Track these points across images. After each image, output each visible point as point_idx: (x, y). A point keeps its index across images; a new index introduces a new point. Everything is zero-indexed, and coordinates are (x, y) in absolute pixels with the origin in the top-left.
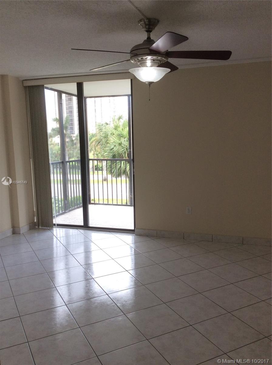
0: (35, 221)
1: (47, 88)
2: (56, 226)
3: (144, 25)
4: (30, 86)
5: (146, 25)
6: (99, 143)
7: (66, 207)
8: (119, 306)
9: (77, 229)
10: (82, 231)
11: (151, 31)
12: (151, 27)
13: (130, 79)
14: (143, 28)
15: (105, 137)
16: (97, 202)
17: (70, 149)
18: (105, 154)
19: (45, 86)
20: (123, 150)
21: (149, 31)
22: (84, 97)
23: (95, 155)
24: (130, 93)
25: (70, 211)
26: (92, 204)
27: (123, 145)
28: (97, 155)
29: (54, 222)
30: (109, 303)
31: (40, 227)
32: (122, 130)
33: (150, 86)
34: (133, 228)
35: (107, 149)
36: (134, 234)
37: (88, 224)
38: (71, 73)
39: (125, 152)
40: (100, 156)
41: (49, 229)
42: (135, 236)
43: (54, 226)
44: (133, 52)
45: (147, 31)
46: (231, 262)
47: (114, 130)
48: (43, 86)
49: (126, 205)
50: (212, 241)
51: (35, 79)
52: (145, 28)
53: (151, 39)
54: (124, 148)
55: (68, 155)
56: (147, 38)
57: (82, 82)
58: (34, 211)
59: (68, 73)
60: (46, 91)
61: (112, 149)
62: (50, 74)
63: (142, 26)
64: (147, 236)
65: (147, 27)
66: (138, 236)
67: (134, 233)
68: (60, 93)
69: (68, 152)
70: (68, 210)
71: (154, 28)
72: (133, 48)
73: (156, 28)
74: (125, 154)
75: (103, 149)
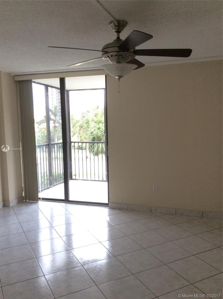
0: (23, 195)
1: (35, 82)
2: (41, 200)
3: (114, 27)
4: (21, 81)
5: (116, 26)
6: (82, 127)
7: (50, 183)
8: (92, 277)
9: (59, 202)
10: (63, 204)
11: (120, 32)
12: (120, 28)
13: (105, 75)
14: (113, 29)
15: (87, 123)
16: (77, 178)
17: (59, 132)
18: (86, 137)
19: (33, 80)
20: (101, 133)
21: (118, 32)
22: (66, 90)
23: (79, 137)
24: (105, 87)
25: (54, 186)
26: (74, 179)
27: (101, 130)
28: (81, 137)
29: (39, 197)
30: (83, 274)
31: (27, 201)
32: (101, 116)
33: (119, 80)
34: (107, 202)
35: (88, 132)
36: (108, 208)
37: (68, 198)
38: (55, 69)
39: (103, 135)
40: (83, 138)
41: (35, 203)
42: (109, 209)
43: (39, 200)
44: (104, 50)
45: (116, 32)
46: (193, 235)
47: (94, 117)
48: (31, 80)
49: (103, 181)
50: (176, 214)
51: (24, 75)
52: (114, 29)
53: (120, 38)
54: (102, 132)
55: (57, 137)
56: (117, 38)
57: (64, 78)
58: (22, 187)
59: (52, 69)
60: (33, 84)
61: (92, 133)
62: (37, 70)
63: (112, 27)
64: (119, 209)
65: (117, 28)
66: (112, 209)
67: (108, 206)
68: (47, 86)
69: (57, 135)
70: (53, 185)
71: (123, 30)
72: (105, 46)
73: (125, 30)
74: (103, 137)
75: (85, 133)
